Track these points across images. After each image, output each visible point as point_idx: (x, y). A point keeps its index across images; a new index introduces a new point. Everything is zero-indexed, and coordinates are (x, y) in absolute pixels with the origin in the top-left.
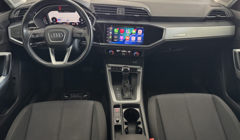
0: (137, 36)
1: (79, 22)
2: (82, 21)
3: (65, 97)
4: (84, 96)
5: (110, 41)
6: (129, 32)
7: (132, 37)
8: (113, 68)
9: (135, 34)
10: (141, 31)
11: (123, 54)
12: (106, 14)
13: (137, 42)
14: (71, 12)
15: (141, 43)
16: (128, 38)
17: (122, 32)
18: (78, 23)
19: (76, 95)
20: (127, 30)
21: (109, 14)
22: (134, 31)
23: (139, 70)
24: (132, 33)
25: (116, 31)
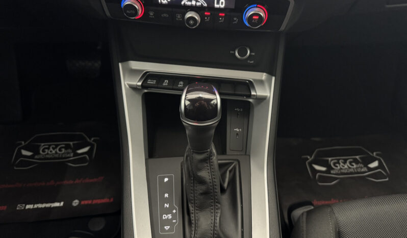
3: (24, 153)
4: (80, 151)
8: (150, 82)
11: (189, 15)
19: (57, 146)
23: (259, 92)
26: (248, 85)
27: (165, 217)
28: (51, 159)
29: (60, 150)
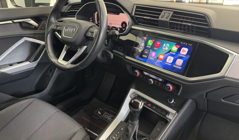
0: (177, 56)
1: (121, 27)
2: (124, 26)
3: (99, 112)
5: (138, 56)
6: (167, 48)
7: (169, 57)
9: (174, 54)
10: (186, 50)
12: (145, 17)
13: (174, 66)
14: (115, 14)
15: (179, 69)
16: (162, 57)
17: (157, 47)
18: (119, 28)
19: (110, 115)
20: (164, 45)
21: (148, 18)
22: (175, 49)
24: (170, 51)
25: (150, 42)
26: (167, 113)
27: (113, 137)
28: (105, 119)
29: (110, 118)
